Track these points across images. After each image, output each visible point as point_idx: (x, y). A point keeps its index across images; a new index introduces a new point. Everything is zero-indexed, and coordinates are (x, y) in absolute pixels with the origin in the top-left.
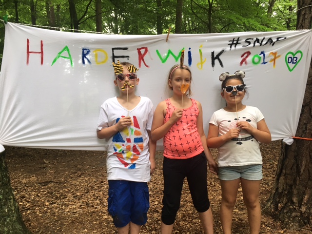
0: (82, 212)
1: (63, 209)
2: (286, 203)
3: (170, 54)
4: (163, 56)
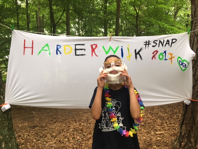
0: (56, 146)
1: (44, 144)
2: (187, 143)
3: (111, 49)
4: (107, 50)
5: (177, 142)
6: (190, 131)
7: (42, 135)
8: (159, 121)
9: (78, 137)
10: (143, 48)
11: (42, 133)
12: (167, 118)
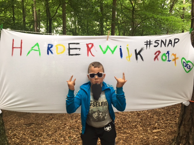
2: (185, 144)
3: (108, 48)
4: (104, 49)
5: (175, 143)
6: (188, 133)
7: (37, 134)
8: (155, 117)
9: (74, 136)
10: (143, 48)
11: (37, 131)
12: (163, 114)
